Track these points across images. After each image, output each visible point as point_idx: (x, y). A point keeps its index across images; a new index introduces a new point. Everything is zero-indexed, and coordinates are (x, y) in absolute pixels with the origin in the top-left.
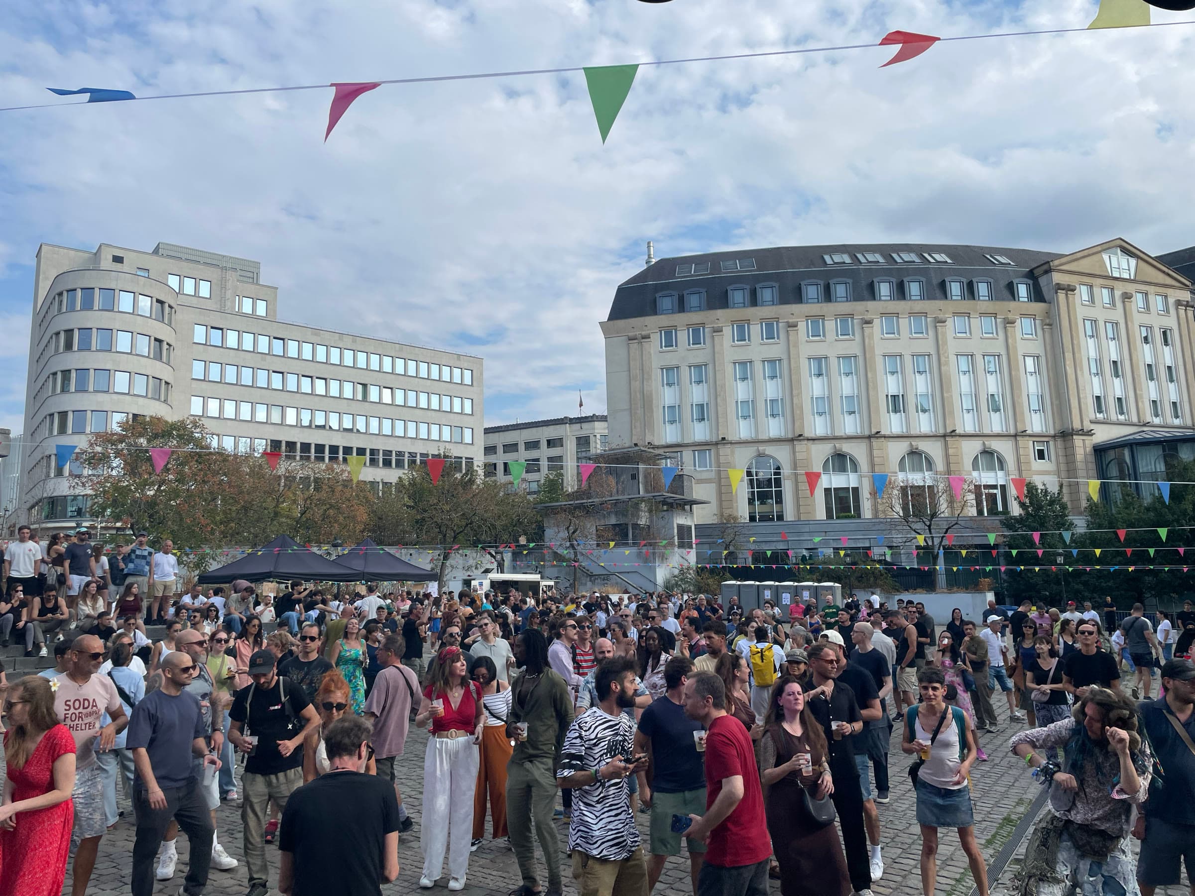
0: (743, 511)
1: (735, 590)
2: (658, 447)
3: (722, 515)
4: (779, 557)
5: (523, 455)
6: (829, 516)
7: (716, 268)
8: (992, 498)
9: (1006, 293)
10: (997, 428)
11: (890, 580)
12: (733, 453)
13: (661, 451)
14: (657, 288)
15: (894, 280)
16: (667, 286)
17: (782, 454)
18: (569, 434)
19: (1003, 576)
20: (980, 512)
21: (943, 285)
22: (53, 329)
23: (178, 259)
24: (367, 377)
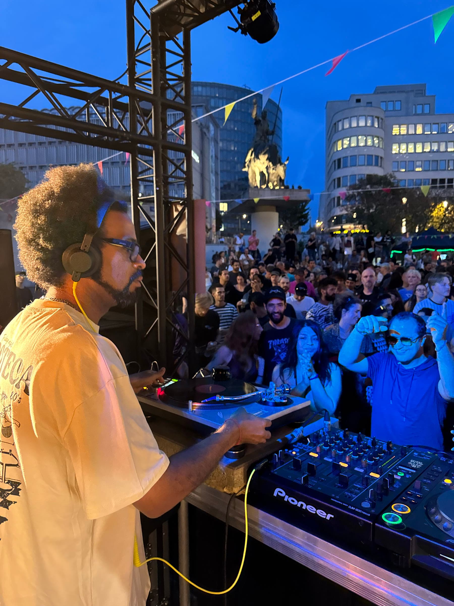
23: (385, 93)
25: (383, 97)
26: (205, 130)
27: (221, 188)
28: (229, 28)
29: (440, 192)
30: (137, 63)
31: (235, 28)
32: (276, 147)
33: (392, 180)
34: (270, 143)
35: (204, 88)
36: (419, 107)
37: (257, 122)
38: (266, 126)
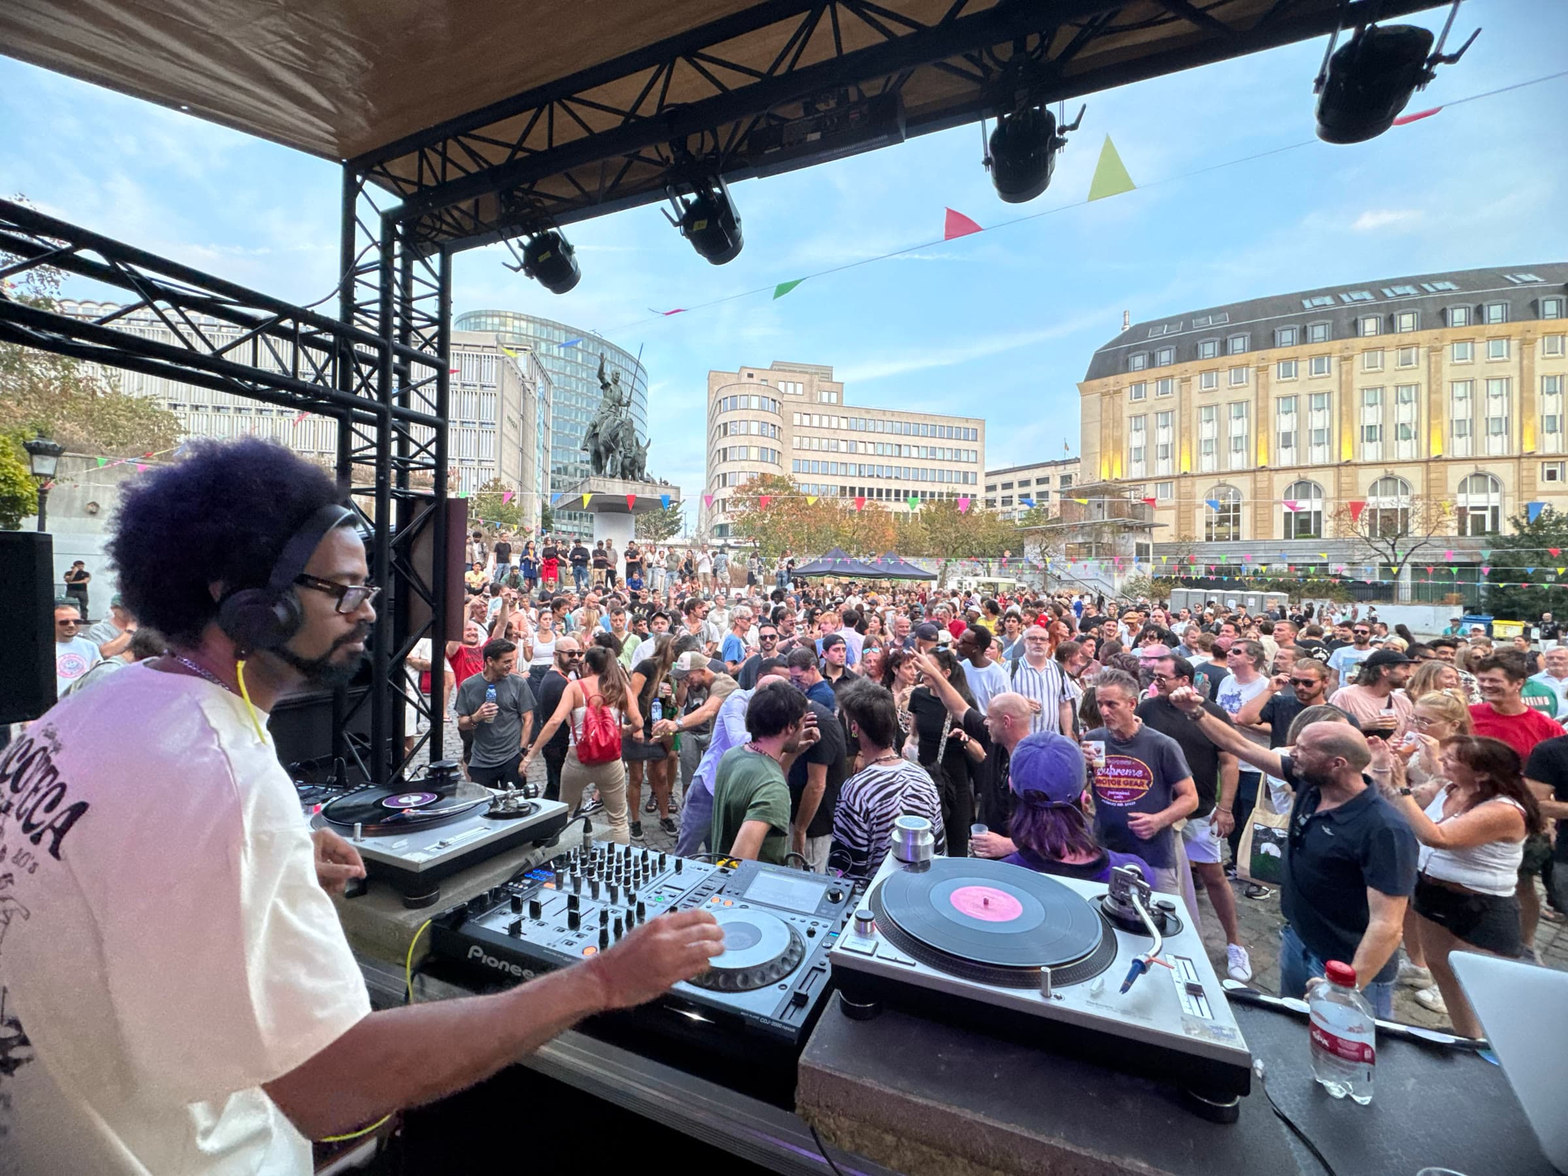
0: (1200, 532)
1: (1183, 597)
2: (1124, 482)
3: (1179, 535)
4: (1228, 571)
5: (1016, 491)
6: (1287, 535)
7: (1188, 326)
8: (1479, 521)
9: (1531, 312)
10: (1496, 451)
11: (1345, 593)
12: (1193, 484)
13: (1126, 485)
14: (1129, 350)
15: (1382, 315)
16: (1138, 348)
17: (1244, 485)
18: (1055, 474)
19: (1483, 593)
20: (1462, 532)
21: (1443, 314)
22: (718, 423)
23: (784, 371)
24: (903, 440)
25: (780, 375)
26: (528, 386)
27: (553, 472)
29: (849, 503)
30: (357, 284)
31: (515, 266)
33: (791, 484)
36: (825, 395)
37: (605, 386)
38: (618, 393)
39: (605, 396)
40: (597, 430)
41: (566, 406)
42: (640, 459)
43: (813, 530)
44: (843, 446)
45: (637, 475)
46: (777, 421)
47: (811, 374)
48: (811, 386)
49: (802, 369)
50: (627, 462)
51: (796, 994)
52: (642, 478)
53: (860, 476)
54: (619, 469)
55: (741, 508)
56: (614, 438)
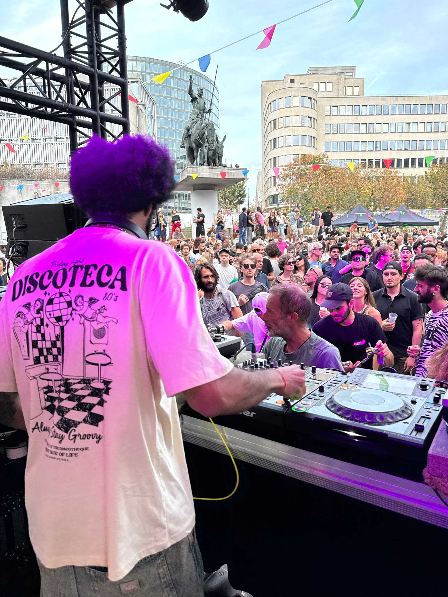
22: (269, 120)
23: (317, 74)
24: (411, 119)
25: (315, 78)
26: (141, 107)
28: (161, 4)
29: (369, 171)
30: (72, 35)
31: (167, 5)
32: (213, 125)
33: (324, 160)
34: (207, 121)
35: (139, 63)
36: (350, 89)
37: (194, 100)
38: (202, 104)
39: (194, 107)
40: (190, 131)
41: (165, 119)
42: (219, 151)
43: (341, 194)
44: (363, 128)
45: (218, 162)
46: (313, 114)
47: (339, 74)
48: (338, 84)
49: (331, 71)
50: (211, 153)
51: (416, 425)
52: (220, 165)
53: (376, 150)
54: (206, 159)
55: (288, 181)
56: (202, 136)
